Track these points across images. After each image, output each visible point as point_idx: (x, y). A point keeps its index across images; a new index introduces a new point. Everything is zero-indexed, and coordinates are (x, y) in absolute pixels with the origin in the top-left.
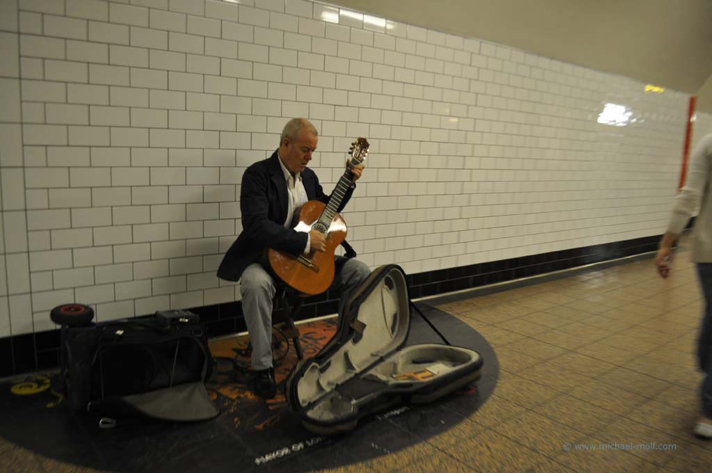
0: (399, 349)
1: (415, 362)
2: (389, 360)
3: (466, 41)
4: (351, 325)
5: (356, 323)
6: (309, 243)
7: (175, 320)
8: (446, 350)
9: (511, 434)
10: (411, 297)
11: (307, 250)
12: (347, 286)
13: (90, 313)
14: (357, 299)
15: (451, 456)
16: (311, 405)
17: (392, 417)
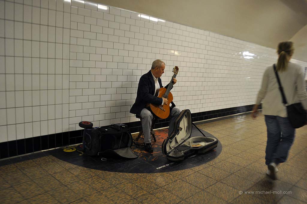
0: (189, 138)
1: (194, 142)
2: (187, 141)
3: (205, 32)
4: (178, 128)
5: (179, 128)
6: (163, 102)
7: (121, 126)
8: (205, 138)
9: (230, 162)
10: (192, 121)
11: (163, 104)
12: (173, 116)
13: (92, 125)
14: (179, 120)
15: (215, 167)
16: (170, 153)
17: (192, 157)
